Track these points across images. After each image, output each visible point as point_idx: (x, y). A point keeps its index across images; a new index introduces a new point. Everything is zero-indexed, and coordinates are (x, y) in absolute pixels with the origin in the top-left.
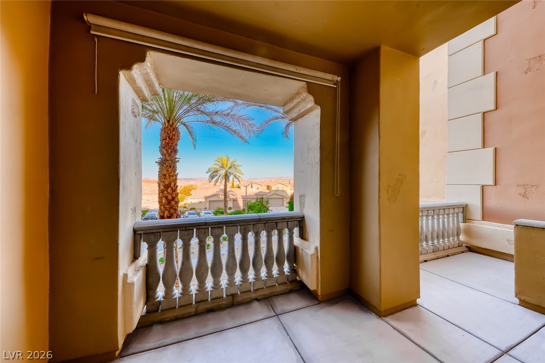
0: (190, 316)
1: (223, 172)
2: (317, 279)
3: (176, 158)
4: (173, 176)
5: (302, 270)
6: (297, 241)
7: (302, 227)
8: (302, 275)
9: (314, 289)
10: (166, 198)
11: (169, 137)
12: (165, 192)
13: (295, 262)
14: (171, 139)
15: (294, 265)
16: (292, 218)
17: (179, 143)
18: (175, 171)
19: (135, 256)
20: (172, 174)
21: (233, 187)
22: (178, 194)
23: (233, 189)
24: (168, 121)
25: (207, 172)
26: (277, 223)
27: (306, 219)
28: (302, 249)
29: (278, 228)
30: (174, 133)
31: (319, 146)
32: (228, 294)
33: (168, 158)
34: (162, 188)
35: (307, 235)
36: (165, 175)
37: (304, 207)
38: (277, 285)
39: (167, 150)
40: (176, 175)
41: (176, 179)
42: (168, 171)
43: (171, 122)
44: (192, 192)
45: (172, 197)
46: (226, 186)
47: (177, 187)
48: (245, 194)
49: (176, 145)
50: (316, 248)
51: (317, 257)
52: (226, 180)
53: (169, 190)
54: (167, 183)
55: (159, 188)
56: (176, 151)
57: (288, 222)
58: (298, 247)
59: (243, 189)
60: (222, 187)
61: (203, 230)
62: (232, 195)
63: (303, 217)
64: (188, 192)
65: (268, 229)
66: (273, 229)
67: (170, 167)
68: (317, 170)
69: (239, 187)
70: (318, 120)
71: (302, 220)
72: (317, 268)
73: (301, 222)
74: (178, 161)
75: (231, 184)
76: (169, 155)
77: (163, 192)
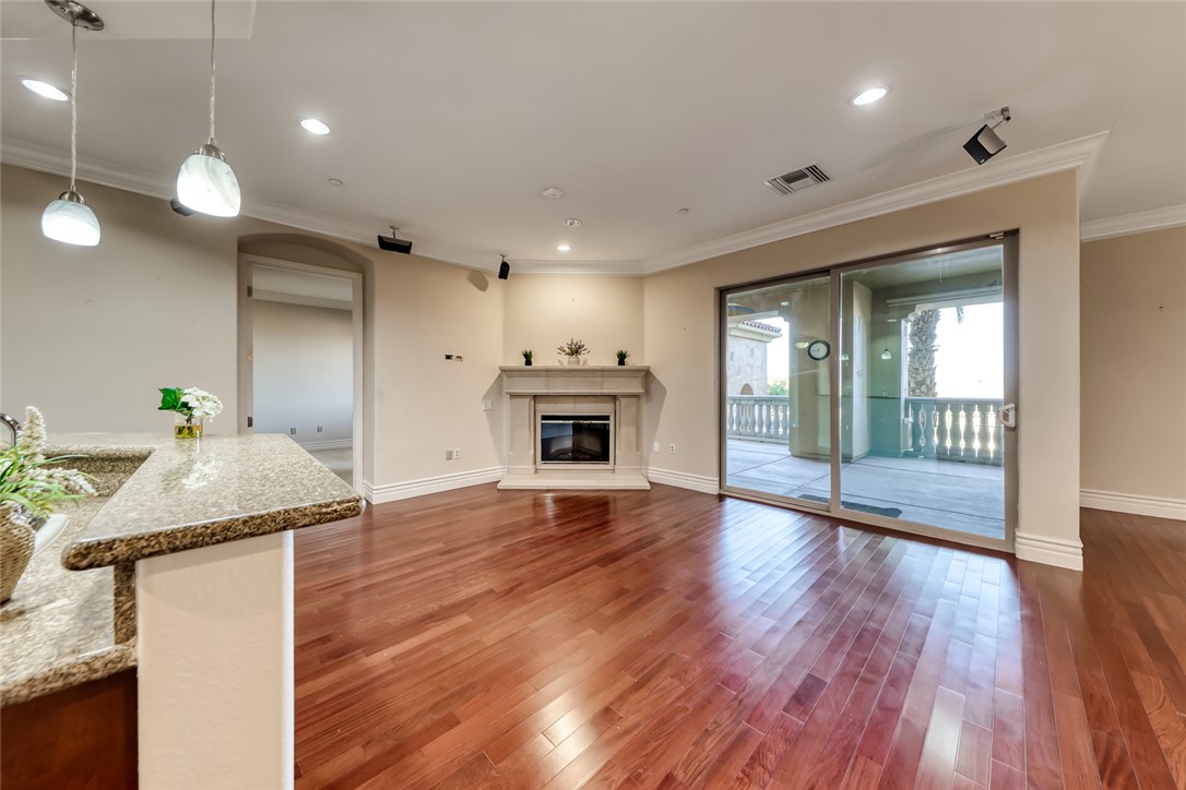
3: (933, 346)
4: (928, 370)
11: (923, 320)
12: (918, 391)
14: (927, 322)
17: (939, 325)
18: (932, 363)
20: (927, 368)
33: (922, 348)
34: (913, 385)
36: (917, 369)
39: (920, 337)
40: (934, 369)
41: (934, 374)
42: (921, 364)
47: (935, 383)
49: (935, 328)
53: (923, 388)
54: (919, 378)
55: (909, 385)
56: (933, 337)
67: (925, 358)
74: (936, 350)
76: (924, 343)
77: (913, 391)
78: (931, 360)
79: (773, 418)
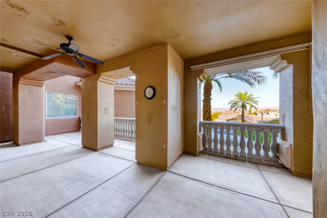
0: (217, 156)
1: (240, 103)
2: (292, 162)
3: (210, 98)
4: (209, 107)
5: (281, 157)
6: (279, 140)
7: (284, 133)
8: (282, 159)
9: (289, 167)
10: (206, 117)
11: (207, 88)
12: (206, 114)
13: (278, 152)
14: (208, 89)
15: (277, 154)
16: (274, 127)
17: (212, 90)
18: (210, 104)
19: (200, 131)
20: (209, 106)
21: (250, 113)
22: (211, 115)
23: (250, 116)
24: (207, 81)
25: (229, 104)
26: (263, 128)
27: (286, 129)
28: (282, 145)
29: (263, 131)
30: (210, 86)
31: (292, 87)
32: (234, 155)
33: (207, 99)
34: (204, 112)
35: (286, 138)
36: (206, 106)
37: (285, 122)
38: (263, 160)
39: (206, 95)
40: (211, 106)
41: (211, 108)
42: (207, 104)
43: (208, 82)
44: (219, 116)
45: (209, 117)
46: (243, 112)
47: (211, 112)
48: (261, 120)
49: (211, 91)
50: (291, 145)
51: (292, 150)
52: (243, 109)
53: (208, 113)
54: (206, 110)
55: (203, 112)
56: (210, 95)
57: (271, 129)
58: (280, 144)
59: (259, 115)
60: (241, 114)
61: (222, 127)
62: (249, 119)
63: (284, 128)
64: (216, 115)
65: (257, 131)
66: (260, 131)
67: (208, 102)
68: (291, 100)
69: (256, 114)
70: (292, 72)
71: (284, 129)
72: (292, 156)
73: (283, 130)
74: (211, 100)
75: (248, 112)
76: (208, 97)
77: (205, 114)
78: (210, 103)
79: (130, 129)
